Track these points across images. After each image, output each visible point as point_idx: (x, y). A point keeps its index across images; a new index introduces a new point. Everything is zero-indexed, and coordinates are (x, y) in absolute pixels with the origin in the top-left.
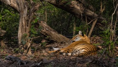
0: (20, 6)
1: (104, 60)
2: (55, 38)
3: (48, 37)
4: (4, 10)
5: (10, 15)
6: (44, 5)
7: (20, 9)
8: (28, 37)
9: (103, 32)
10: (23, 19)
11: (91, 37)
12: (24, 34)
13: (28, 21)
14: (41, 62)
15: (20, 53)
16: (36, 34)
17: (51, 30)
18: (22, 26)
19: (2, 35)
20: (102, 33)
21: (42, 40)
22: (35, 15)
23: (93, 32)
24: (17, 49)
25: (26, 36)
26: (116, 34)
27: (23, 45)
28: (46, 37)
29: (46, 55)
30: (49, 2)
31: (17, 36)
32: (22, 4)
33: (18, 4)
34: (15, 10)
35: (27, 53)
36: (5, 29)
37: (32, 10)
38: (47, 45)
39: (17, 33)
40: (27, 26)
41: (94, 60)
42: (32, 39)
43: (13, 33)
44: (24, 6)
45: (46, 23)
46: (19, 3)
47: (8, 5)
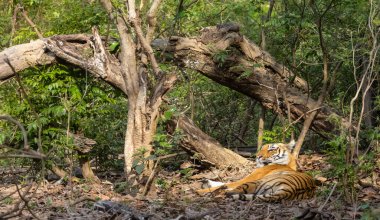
0: (129, 81)
1: (332, 210)
2: (214, 159)
3: (196, 154)
4: (90, 90)
5: (106, 101)
6: (186, 78)
7: (130, 86)
8: (147, 155)
9: (330, 143)
10: (138, 111)
11: (300, 154)
12: (138, 147)
13: (148, 115)
14: (180, 216)
15: (130, 193)
16: (166, 149)
17: (204, 139)
18: (135, 128)
19: (86, 151)
20: (328, 146)
21: (182, 163)
22: (166, 102)
23: (304, 143)
24: (122, 185)
25: (144, 153)
26: (360, 149)
27: (137, 174)
28: (192, 154)
29: (192, 200)
30: (199, 71)
31: (122, 152)
32: (135, 75)
33: (124, 76)
34: (118, 91)
35: (146, 194)
36: (93, 137)
37: (158, 89)
38: (194, 174)
39: (123, 145)
40: (148, 128)
41: (309, 211)
42: (158, 159)
43: (112, 145)
44: (140, 81)
45: (191, 121)
46: (127, 74)
47: (101, 77)
